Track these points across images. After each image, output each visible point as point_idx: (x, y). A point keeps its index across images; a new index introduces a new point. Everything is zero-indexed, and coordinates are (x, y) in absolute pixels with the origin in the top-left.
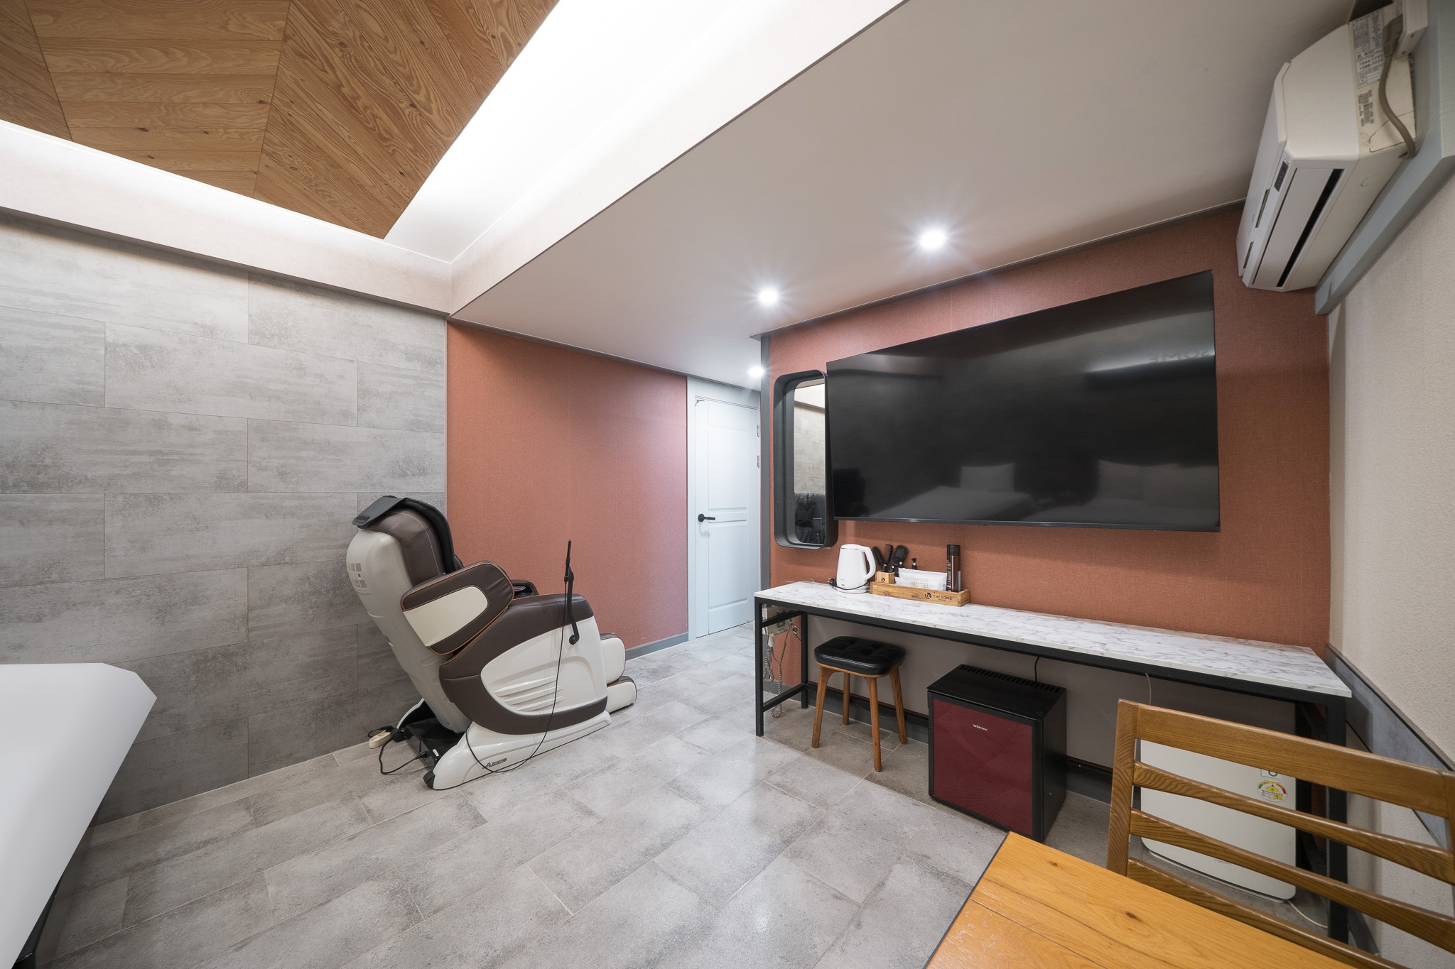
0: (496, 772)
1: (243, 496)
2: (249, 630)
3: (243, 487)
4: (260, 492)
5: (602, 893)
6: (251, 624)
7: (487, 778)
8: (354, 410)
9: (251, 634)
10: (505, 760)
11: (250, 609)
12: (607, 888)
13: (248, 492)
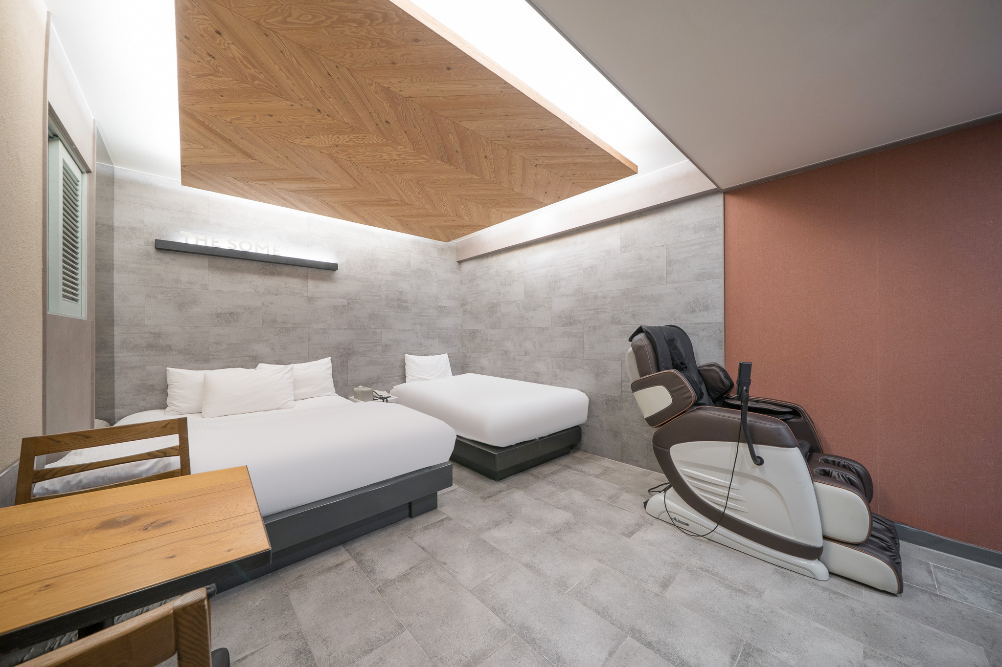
0: (677, 527)
1: (620, 326)
2: (622, 391)
3: (619, 323)
4: (625, 324)
5: (586, 605)
6: (623, 389)
7: (668, 525)
8: (665, 275)
9: (623, 393)
10: (687, 525)
11: (622, 381)
12: (590, 608)
13: (622, 325)
